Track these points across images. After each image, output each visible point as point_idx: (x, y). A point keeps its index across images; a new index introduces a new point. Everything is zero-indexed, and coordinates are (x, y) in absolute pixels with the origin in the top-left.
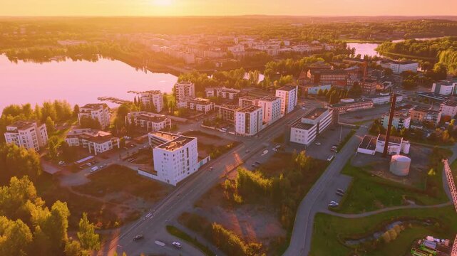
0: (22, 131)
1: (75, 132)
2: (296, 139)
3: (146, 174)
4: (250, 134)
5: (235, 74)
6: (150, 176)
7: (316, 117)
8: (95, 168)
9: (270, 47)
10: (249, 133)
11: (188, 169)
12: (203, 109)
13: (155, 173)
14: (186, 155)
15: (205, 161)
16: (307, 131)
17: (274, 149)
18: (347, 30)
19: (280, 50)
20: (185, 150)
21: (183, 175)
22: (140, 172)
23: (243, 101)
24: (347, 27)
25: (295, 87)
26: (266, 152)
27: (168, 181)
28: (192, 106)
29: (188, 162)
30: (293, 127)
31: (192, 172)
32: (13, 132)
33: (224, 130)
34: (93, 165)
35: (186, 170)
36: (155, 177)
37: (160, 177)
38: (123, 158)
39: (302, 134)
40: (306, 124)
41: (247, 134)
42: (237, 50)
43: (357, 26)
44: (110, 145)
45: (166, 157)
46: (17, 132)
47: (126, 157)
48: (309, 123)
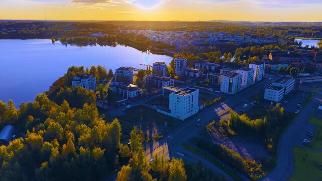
0: (83, 80)
1: (114, 84)
2: (268, 97)
3: (163, 112)
4: (232, 93)
5: (213, 55)
6: (166, 113)
7: (284, 82)
8: (129, 106)
9: (237, 39)
10: (230, 92)
11: (192, 111)
12: (194, 76)
13: (169, 111)
14: (191, 100)
15: (202, 107)
16: (278, 92)
17: (252, 103)
18: (293, 30)
19: (244, 41)
20: (191, 97)
21: (188, 114)
22: (159, 111)
23: (224, 71)
24: (292, 28)
25: (264, 63)
26: (246, 105)
27: (179, 117)
28: (186, 73)
29: (192, 106)
30: (267, 88)
31: (194, 113)
32: (78, 80)
33: (211, 90)
34: (127, 104)
35: (190, 111)
36: (169, 114)
37: (173, 114)
38: (145, 102)
39: (273, 94)
40: (276, 87)
41: (229, 93)
42: (212, 40)
43: (300, 28)
44: (137, 93)
45: (179, 100)
46: (81, 81)
47: (147, 101)
48: (279, 86)
